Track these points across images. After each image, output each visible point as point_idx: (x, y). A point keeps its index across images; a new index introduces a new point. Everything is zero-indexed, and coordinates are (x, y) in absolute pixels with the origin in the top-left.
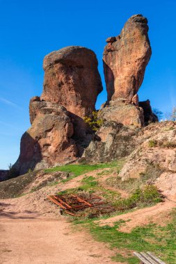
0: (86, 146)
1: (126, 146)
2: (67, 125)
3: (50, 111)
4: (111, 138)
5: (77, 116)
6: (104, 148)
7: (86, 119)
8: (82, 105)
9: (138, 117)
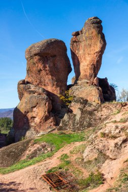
0: (62, 117)
1: (90, 119)
2: (47, 103)
3: (34, 92)
4: (80, 112)
5: (54, 94)
6: (75, 120)
7: (61, 96)
8: (57, 86)
9: (98, 96)
